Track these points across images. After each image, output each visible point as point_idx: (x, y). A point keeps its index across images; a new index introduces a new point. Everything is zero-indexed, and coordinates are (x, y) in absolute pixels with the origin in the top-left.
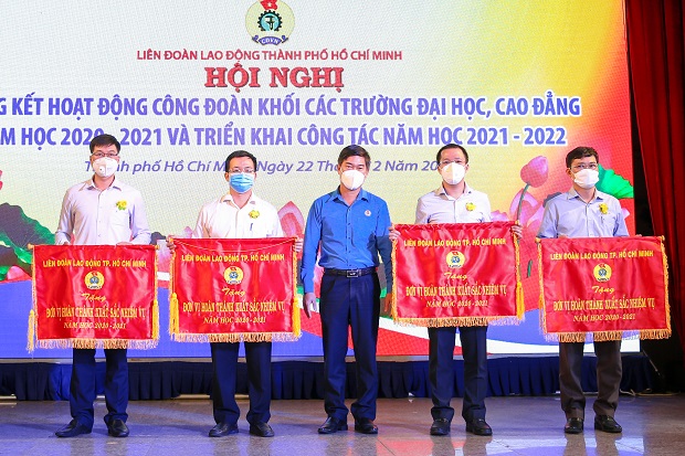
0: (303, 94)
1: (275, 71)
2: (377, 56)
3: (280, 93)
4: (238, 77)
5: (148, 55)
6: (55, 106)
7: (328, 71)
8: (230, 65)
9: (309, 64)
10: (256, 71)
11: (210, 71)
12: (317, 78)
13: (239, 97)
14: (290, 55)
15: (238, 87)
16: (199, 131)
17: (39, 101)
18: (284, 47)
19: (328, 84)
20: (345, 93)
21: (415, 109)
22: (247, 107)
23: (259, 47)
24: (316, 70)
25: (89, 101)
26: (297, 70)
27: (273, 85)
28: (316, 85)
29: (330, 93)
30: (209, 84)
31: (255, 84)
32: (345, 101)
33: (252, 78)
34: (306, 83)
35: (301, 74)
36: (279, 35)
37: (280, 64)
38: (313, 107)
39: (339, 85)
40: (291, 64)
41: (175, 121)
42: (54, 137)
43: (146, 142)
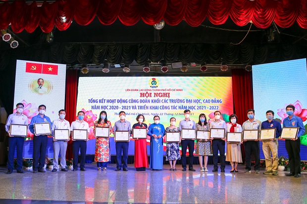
0: (161, 99)
1: (155, 94)
2: (177, 90)
3: (156, 98)
4: (147, 95)
5: (128, 90)
6: (108, 101)
7: (167, 93)
8: (145, 92)
9: (162, 92)
10: (151, 93)
11: (141, 94)
12: (164, 95)
13: (147, 99)
14: (159, 90)
15: (147, 97)
16: (138, 106)
17: (105, 100)
18: (157, 88)
19: (166, 96)
20: (170, 98)
21: (185, 102)
22: (149, 101)
23: (152, 88)
24: (164, 93)
25: (115, 100)
26: (160, 93)
27: (155, 96)
28: (164, 96)
29: (167, 98)
30: (141, 96)
31: (151, 96)
32: (170, 100)
33: (150, 95)
34: (162, 96)
35: (161, 94)
36: (156, 86)
37: (156, 92)
38: (163, 101)
39: (169, 96)
40: (159, 92)
41: (133, 104)
42: (108, 108)
43: (127, 109)
